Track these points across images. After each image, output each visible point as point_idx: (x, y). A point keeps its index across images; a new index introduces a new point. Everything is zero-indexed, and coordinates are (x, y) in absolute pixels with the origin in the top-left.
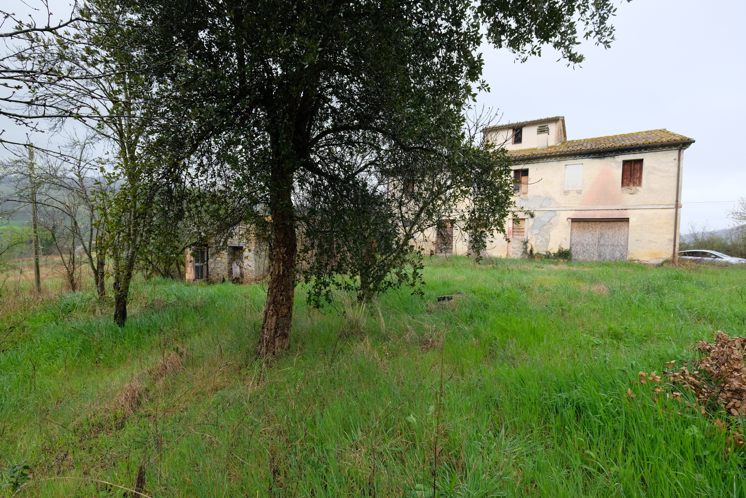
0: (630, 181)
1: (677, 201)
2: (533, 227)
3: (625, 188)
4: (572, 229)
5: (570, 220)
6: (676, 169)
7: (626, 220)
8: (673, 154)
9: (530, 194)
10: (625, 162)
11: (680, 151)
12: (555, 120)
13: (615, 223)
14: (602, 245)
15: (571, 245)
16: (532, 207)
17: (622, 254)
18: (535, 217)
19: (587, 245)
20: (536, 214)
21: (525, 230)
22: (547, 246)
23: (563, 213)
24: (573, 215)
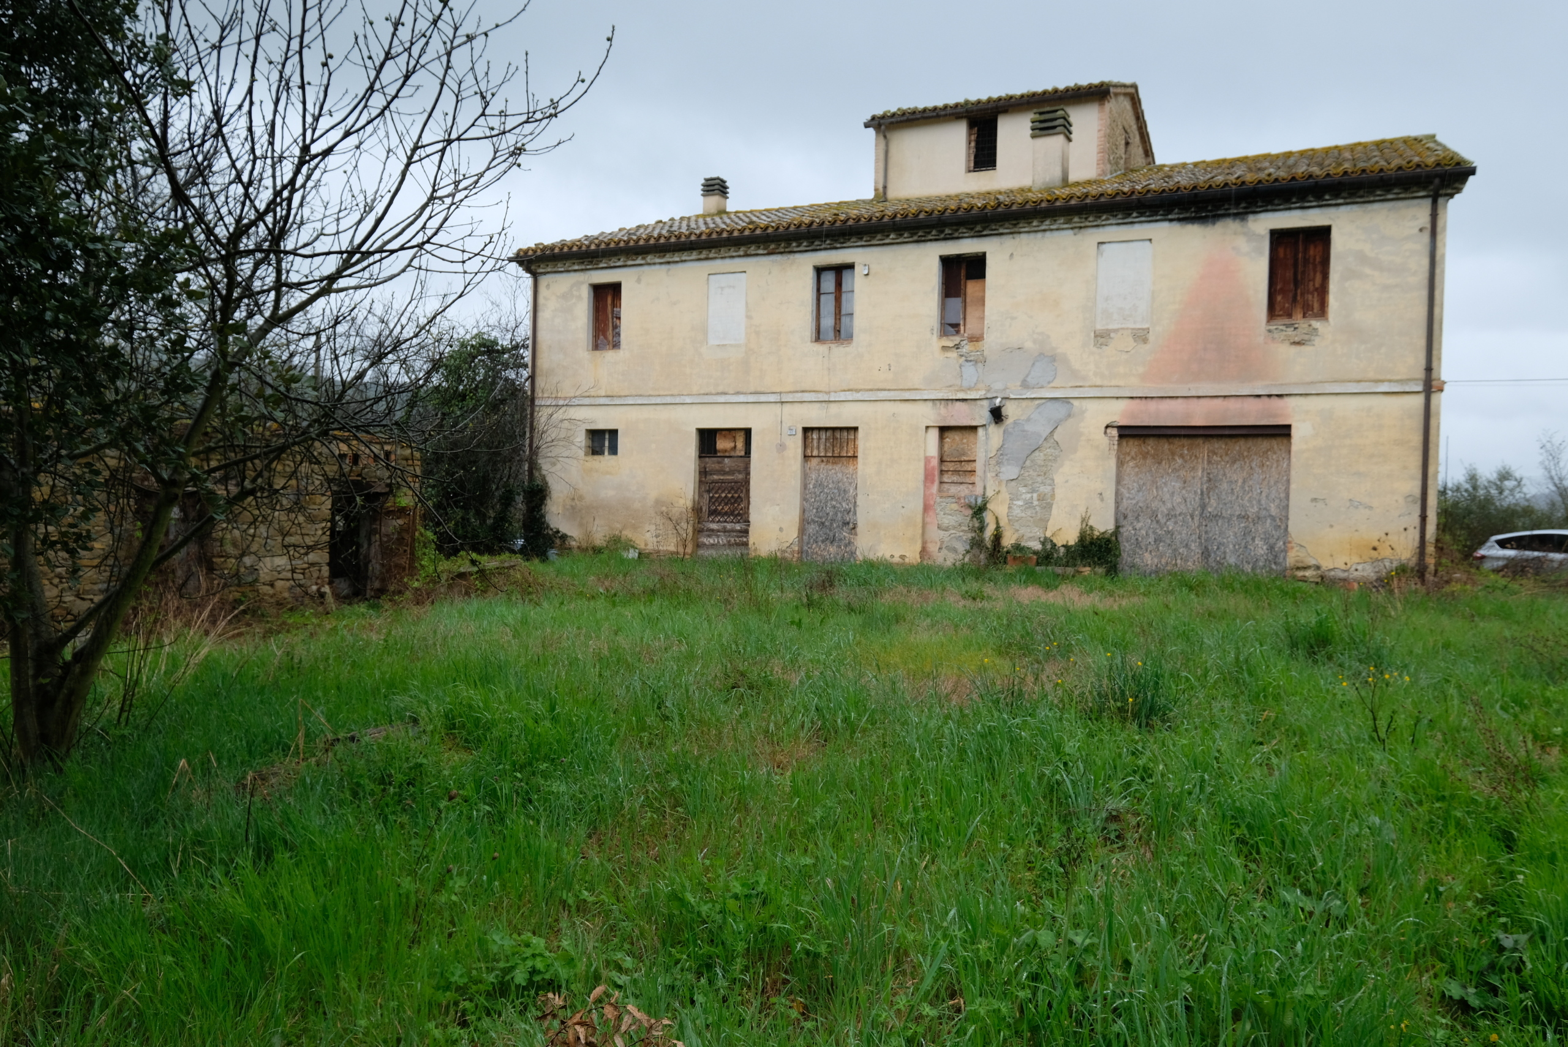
0: (1294, 300)
1: (1429, 369)
2: (1001, 456)
3: (1279, 323)
4: (1120, 464)
5: (1114, 432)
6: (1425, 262)
7: (1283, 432)
8: (1416, 212)
9: (992, 340)
10: (1278, 237)
11: (1435, 203)
12: (1097, 94)
13: (1250, 442)
14: (1216, 517)
15: (1120, 517)
16: (998, 386)
17: (1271, 548)
18: (1009, 422)
19: (1169, 516)
20: (1009, 410)
21: (979, 466)
22: (1044, 522)
23: (1092, 407)
24: (1120, 413)
